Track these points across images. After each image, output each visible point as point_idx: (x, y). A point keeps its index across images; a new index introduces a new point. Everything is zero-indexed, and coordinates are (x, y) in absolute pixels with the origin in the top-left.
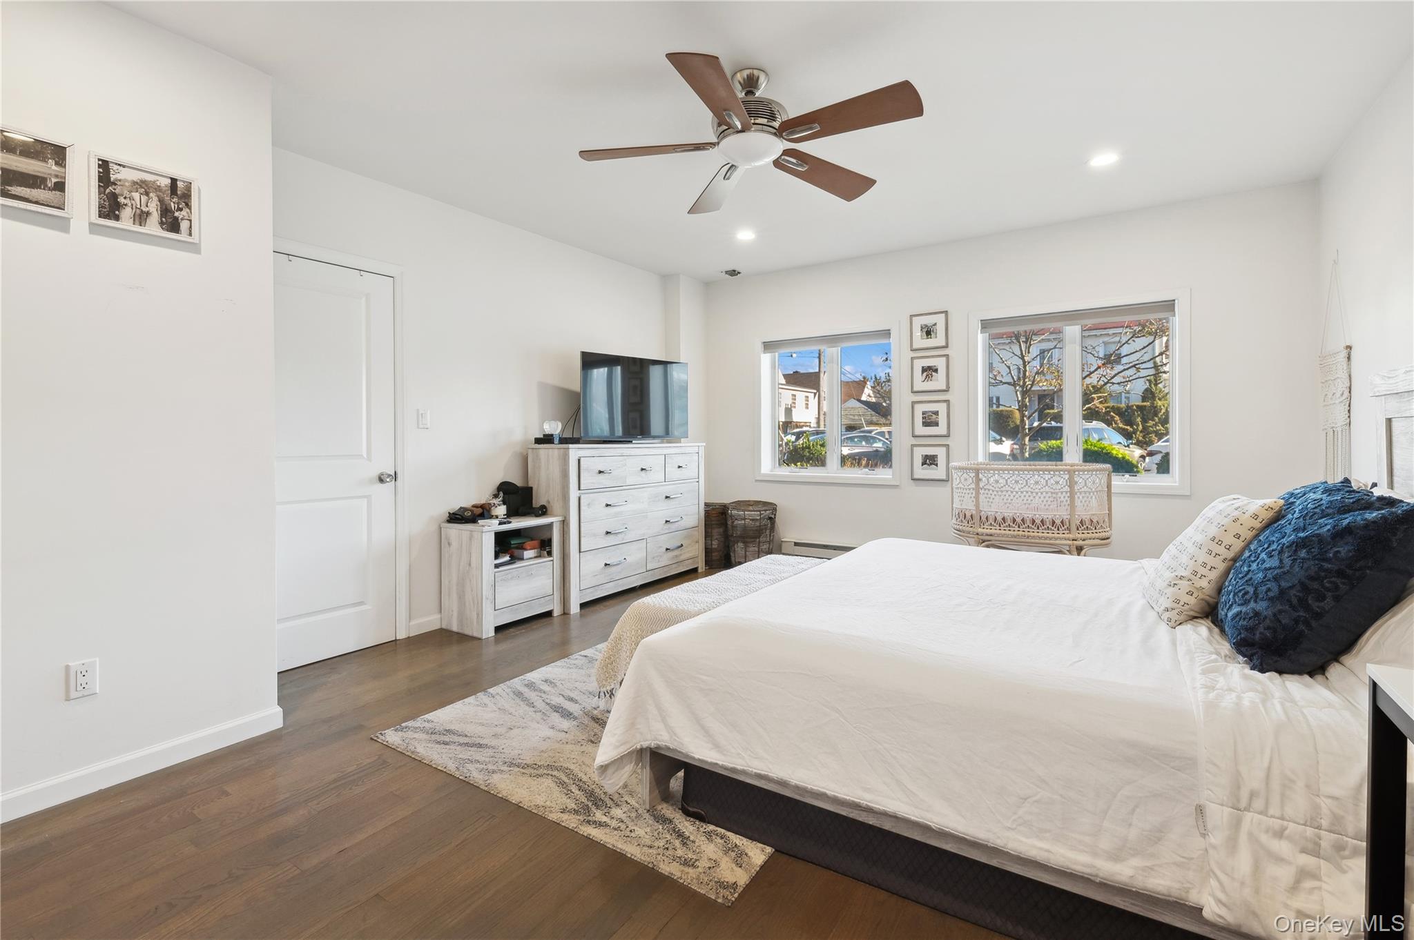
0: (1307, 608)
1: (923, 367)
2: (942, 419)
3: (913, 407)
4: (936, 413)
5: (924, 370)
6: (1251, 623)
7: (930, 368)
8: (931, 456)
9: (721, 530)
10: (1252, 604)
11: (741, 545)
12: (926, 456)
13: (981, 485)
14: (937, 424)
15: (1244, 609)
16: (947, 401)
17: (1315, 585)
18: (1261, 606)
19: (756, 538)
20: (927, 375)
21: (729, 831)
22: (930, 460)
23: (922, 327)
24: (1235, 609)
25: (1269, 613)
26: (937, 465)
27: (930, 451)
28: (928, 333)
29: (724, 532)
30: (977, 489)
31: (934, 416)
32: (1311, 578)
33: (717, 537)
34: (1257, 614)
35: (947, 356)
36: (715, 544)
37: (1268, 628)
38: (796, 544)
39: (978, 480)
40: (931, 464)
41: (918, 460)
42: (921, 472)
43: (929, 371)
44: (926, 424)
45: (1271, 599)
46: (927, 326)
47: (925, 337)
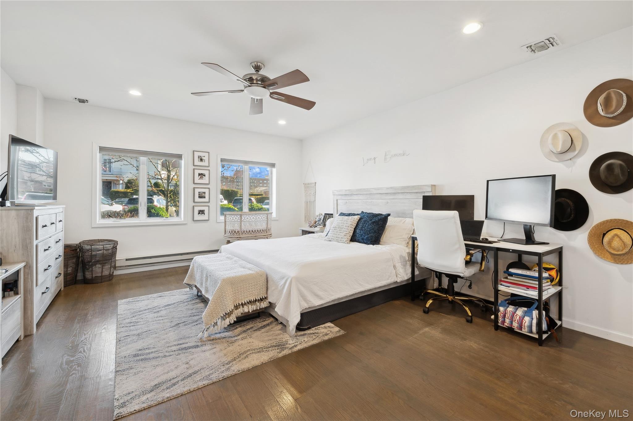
0: (379, 233)
1: (199, 173)
2: (207, 195)
3: (194, 190)
4: (204, 193)
5: (199, 175)
6: (371, 238)
7: (202, 174)
8: (202, 210)
9: (74, 260)
10: (370, 235)
11: (99, 266)
12: (200, 210)
13: (242, 220)
14: (205, 197)
15: (368, 236)
16: (209, 188)
17: (379, 229)
18: (372, 234)
19: (110, 260)
20: (201, 177)
21: (320, 325)
22: (201, 212)
23: (198, 157)
24: (366, 236)
25: (374, 235)
26: (204, 214)
27: (202, 208)
28: (201, 160)
29: (76, 261)
30: (241, 221)
31: (204, 194)
32: (378, 228)
33: (71, 265)
34: (372, 236)
35: (209, 170)
36: (70, 270)
37: (374, 238)
38: (127, 260)
39: (241, 218)
40: (202, 214)
41: (196, 212)
42: (197, 217)
43: (201, 175)
44: (200, 197)
45: (374, 233)
46: (201, 157)
47: (200, 161)
